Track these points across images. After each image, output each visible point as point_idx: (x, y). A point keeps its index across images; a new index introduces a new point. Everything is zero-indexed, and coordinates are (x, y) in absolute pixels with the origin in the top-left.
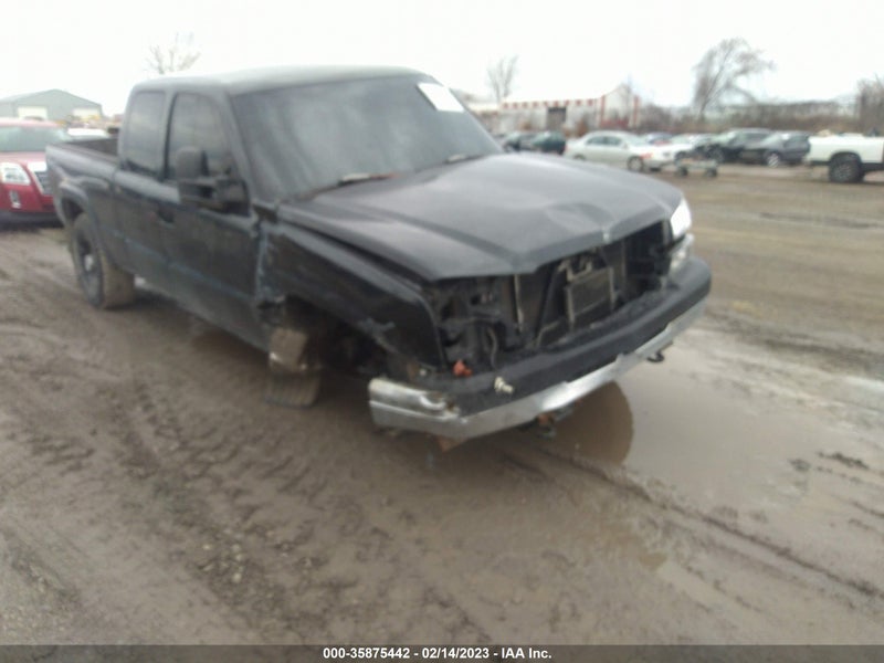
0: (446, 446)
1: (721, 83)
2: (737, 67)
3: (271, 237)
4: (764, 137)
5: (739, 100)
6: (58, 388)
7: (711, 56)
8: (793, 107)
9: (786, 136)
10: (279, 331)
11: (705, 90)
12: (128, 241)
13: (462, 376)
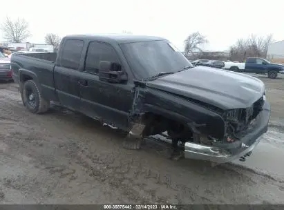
0: (213, 165)
1: (193, 45)
2: (197, 41)
3: (141, 93)
4: (207, 61)
5: (197, 51)
6: (41, 145)
7: (190, 38)
8: (213, 53)
9: (213, 61)
10: (137, 124)
11: (188, 47)
12: (57, 90)
13: (230, 142)
